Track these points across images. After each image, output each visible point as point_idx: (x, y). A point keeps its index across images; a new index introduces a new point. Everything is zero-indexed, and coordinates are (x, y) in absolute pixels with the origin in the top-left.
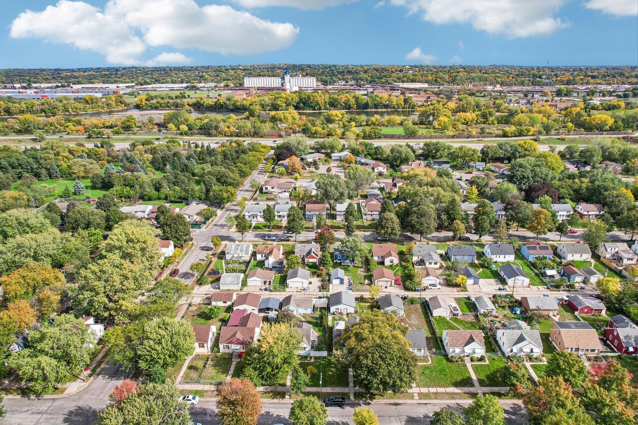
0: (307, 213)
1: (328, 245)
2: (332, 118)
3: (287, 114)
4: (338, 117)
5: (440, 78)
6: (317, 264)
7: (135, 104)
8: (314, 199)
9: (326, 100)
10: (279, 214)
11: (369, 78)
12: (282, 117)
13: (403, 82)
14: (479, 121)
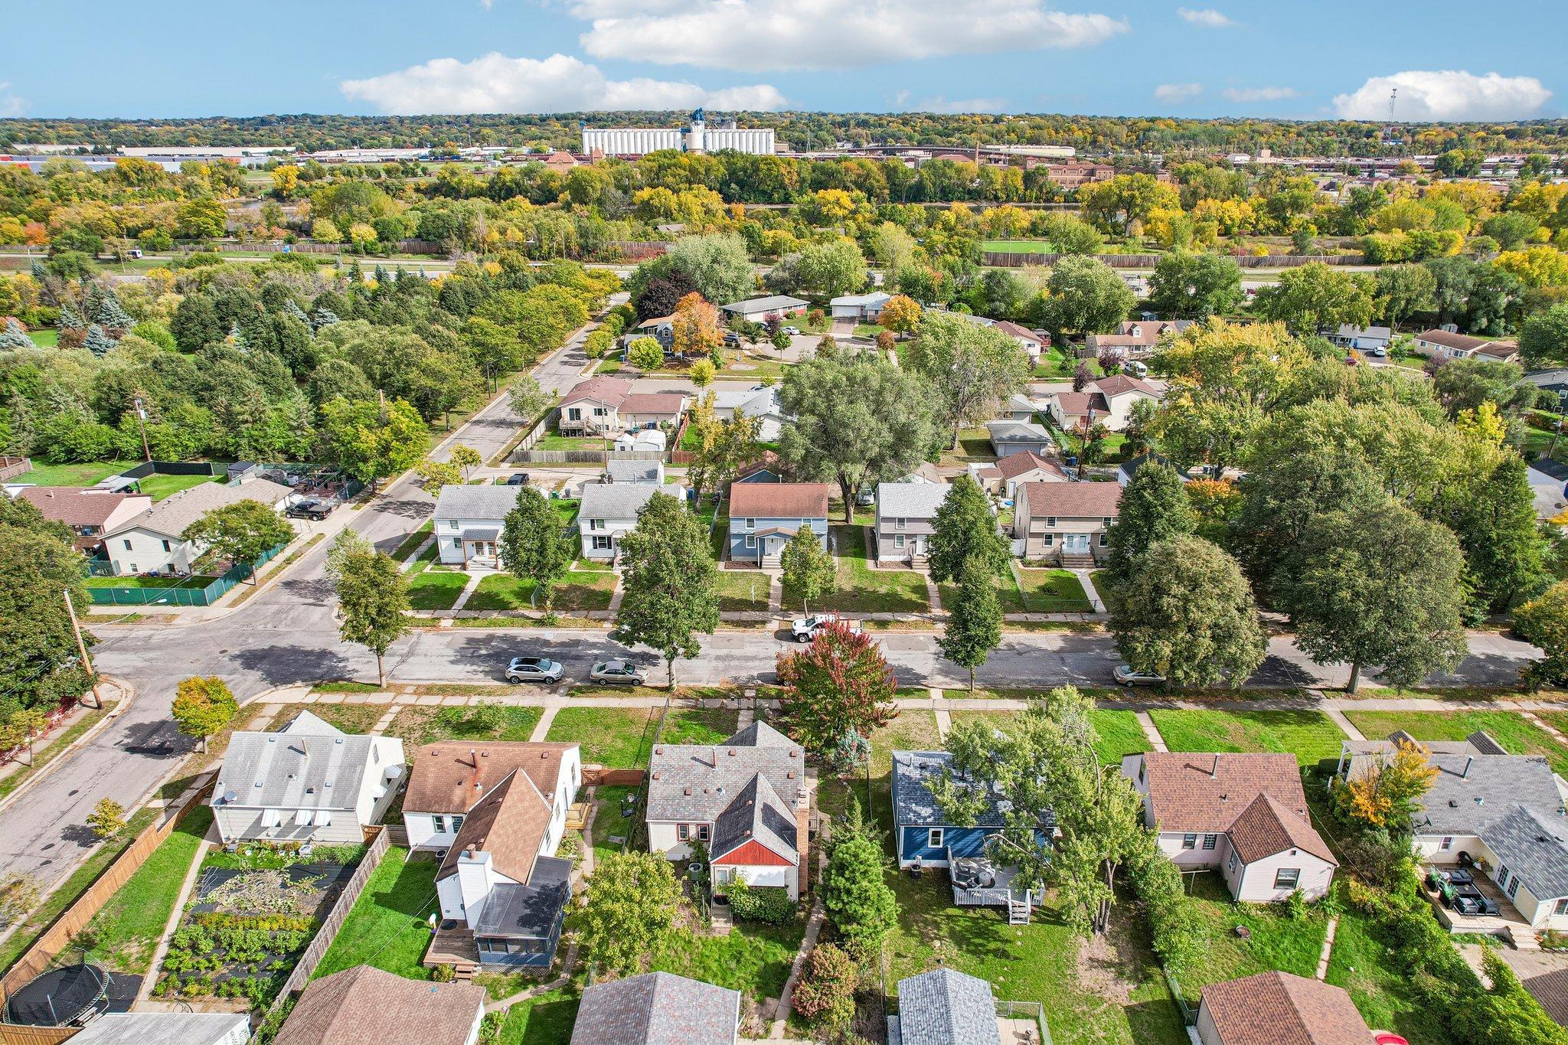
0: (737, 527)
1: (852, 736)
2: (825, 210)
3: (687, 197)
4: (841, 207)
5: (1105, 135)
6: (793, 894)
7: (270, 190)
8: (771, 457)
9: (806, 174)
10: (599, 532)
11: (917, 136)
12: (674, 206)
13: (1010, 143)
14: (1261, 226)
